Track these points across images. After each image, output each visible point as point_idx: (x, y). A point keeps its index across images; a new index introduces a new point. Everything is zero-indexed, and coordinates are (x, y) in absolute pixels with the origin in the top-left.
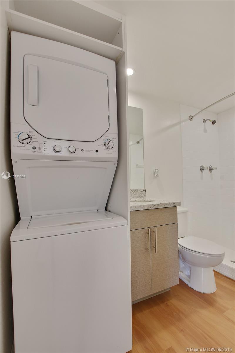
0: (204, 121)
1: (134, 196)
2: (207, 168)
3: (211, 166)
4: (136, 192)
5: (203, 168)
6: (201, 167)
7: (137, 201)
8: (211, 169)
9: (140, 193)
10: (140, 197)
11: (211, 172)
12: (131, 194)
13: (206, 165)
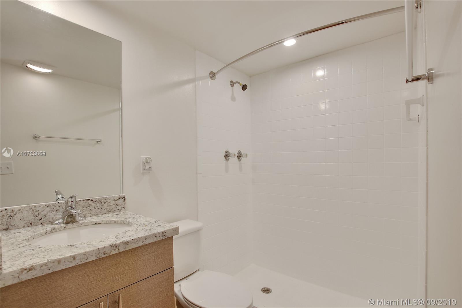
0: (232, 84)
1: (99, 210)
2: (234, 155)
3: (240, 152)
4: (103, 204)
5: (229, 155)
6: (226, 152)
7: (100, 224)
8: (239, 157)
9: (112, 203)
10: (113, 212)
11: (240, 161)
12: (91, 208)
13: (234, 151)
